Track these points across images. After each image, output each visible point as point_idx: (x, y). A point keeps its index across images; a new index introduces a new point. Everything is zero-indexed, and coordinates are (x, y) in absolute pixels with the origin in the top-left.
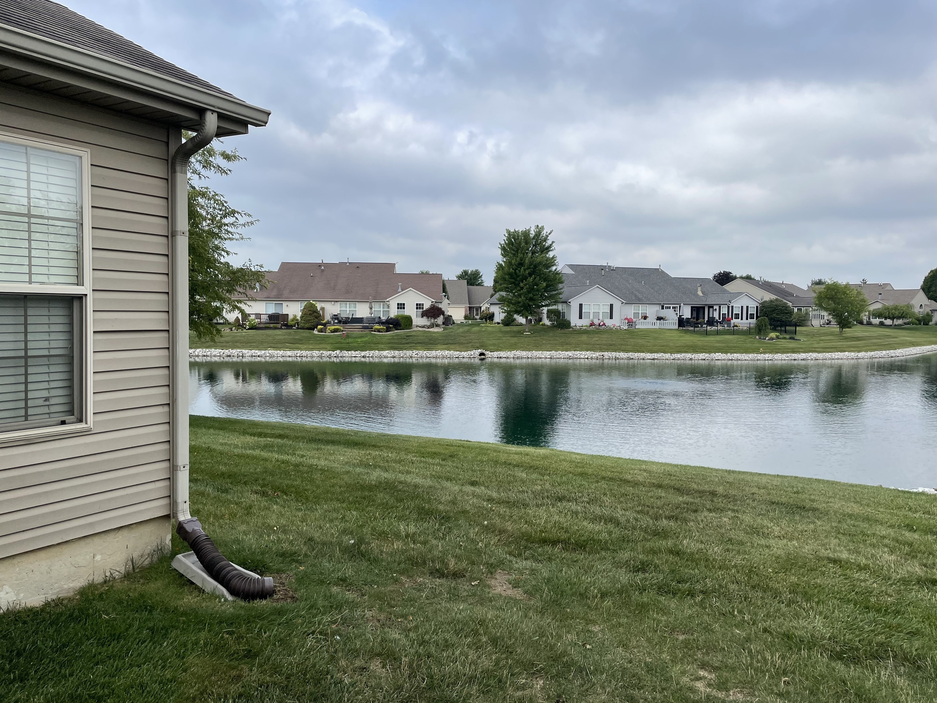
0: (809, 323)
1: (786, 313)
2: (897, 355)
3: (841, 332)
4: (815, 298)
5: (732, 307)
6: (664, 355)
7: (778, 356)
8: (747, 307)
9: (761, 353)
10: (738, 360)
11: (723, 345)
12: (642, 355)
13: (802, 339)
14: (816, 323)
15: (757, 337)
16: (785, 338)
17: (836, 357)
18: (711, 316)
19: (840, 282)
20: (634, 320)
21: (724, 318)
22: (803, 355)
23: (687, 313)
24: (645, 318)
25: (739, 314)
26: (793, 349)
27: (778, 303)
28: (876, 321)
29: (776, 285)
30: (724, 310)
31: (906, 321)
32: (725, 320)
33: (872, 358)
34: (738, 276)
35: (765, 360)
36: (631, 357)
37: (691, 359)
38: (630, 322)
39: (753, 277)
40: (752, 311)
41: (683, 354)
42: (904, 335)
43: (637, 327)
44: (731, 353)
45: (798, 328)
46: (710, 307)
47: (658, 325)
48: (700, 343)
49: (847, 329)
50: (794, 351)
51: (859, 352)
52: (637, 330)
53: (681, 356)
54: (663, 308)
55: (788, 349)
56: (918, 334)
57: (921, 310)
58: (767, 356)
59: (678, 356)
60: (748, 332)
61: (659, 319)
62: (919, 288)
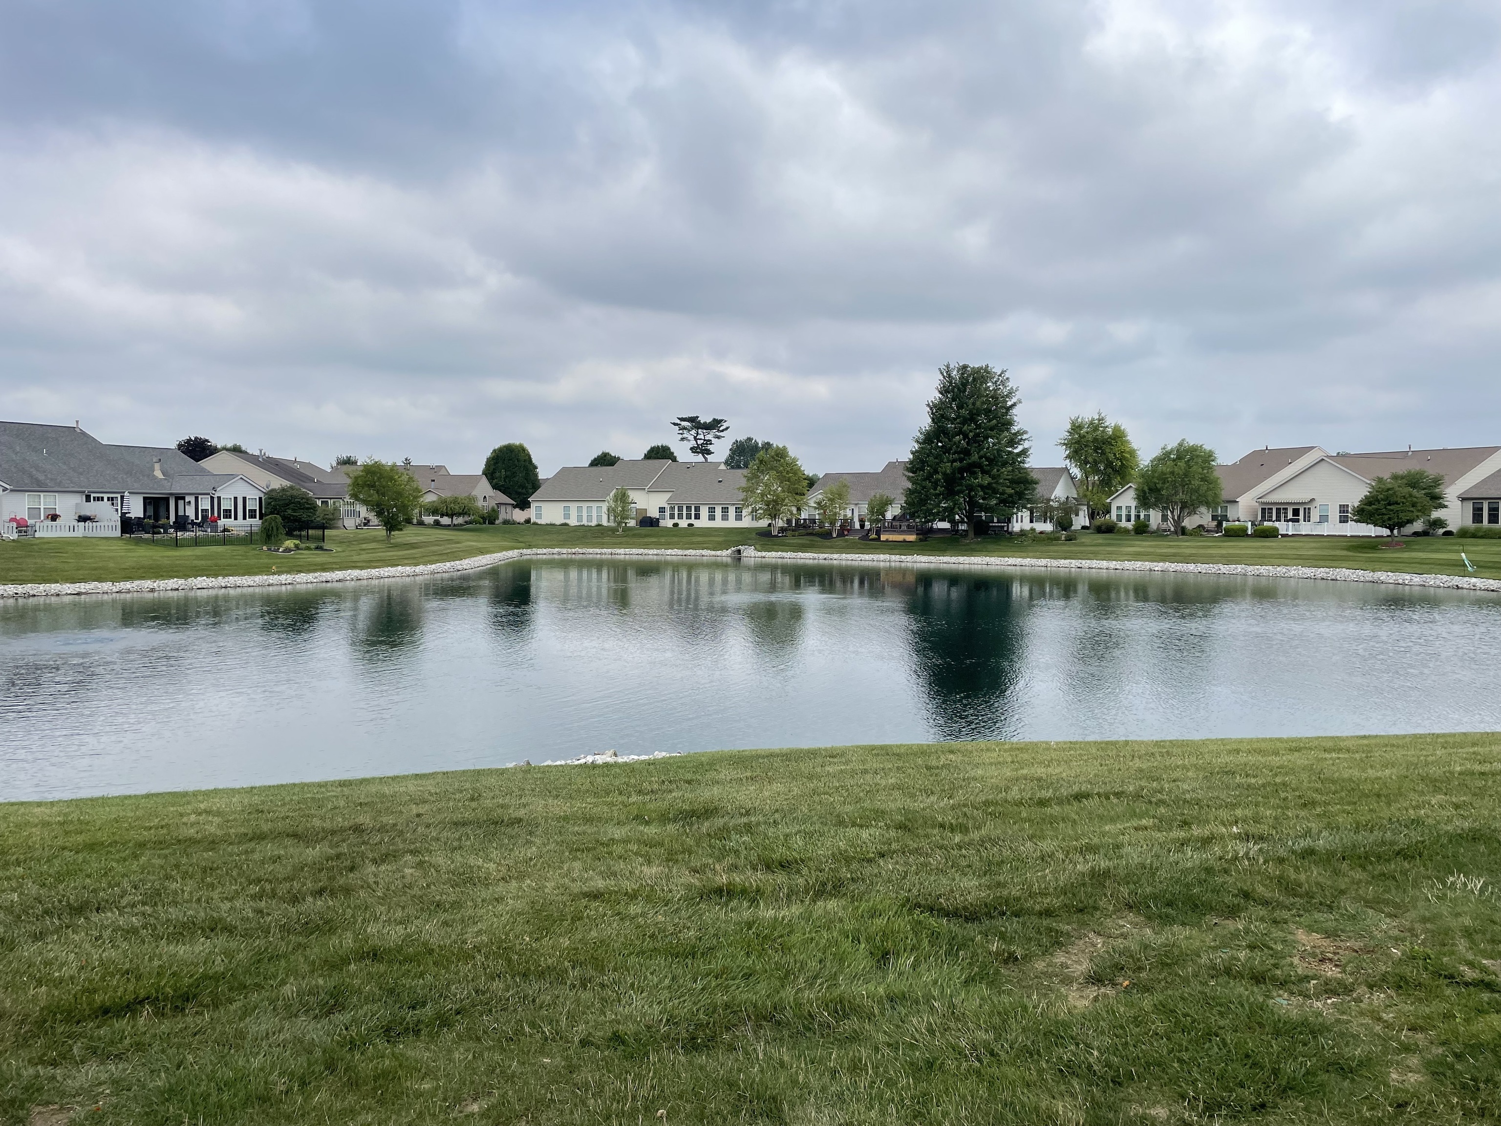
0: (340, 524)
1: (308, 509)
2: (465, 567)
3: (388, 536)
4: (349, 485)
5: (219, 498)
6: (99, 585)
7: (302, 577)
8: (244, 499)
9: (274, 574)
10: (236, 587)
11: (209, 562)
12: (54, 587)
13: (335, 548)
14: (350, 523)
15: (265, 548)
16: (308, 548)
17: (386, 574)
18: (181, 513)
19: (384, 462)
20: (30, 522)
21: (205, 518)
22: (339, 574)
23: (136, 509)
24: (54, 518)
25: (230, 510)
26: (322, 564)
27: (295, 493)
28: (429, 519)
29: (286, 463)
30: (205, 504)
31: (467, 518)
32: (207, 520)
33: (433, 573)
34: (219, 446)
35: (282, 584)
36: (31, 593)
37: (152, 590)
38: (22, 526)
39: (243, 449)
40: (253, 505)
41: (137, 583)
42: (468, 539)
43: (37, 535)
44: (224, 576)
45: (327, 532)
46: (179, 498)
47: (81, 530)
48: (166, 562)
49: (397, 532)
50: (324, 568)
51: (416, 565)
52: (38, 541)
53: (133, 585)
54: (88, 499)
55: (315, 565)
56: (484, 536)
57: (485, 504)
58: (284, 578)
59: (128, 585)
60: (249, 540)
61: (83, 519)
62: (481, 473)
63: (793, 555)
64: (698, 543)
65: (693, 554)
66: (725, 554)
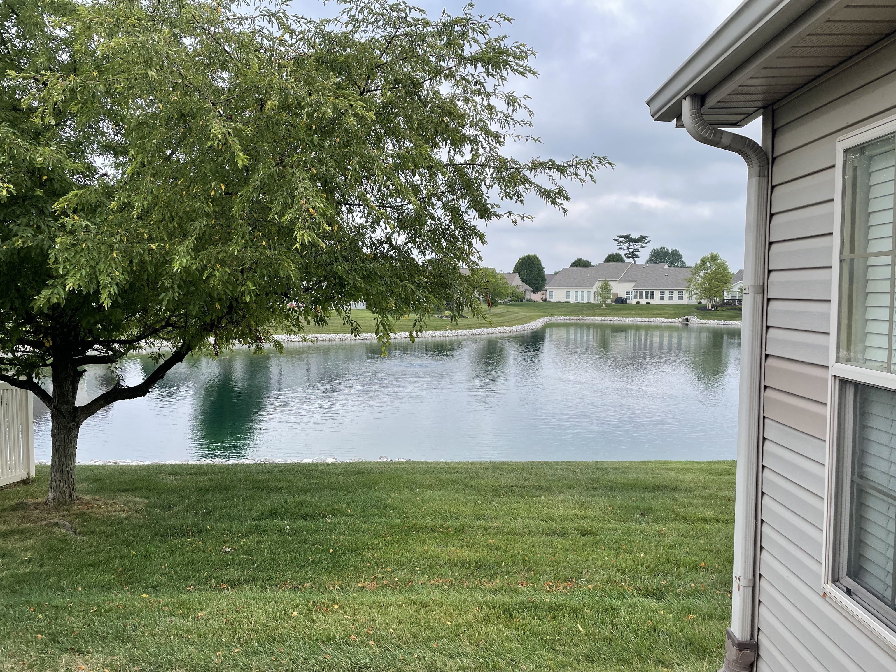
15: (436, 316)
49: (493, 308)
58: (453, 332)
62: (513, 271)
63: (726, 322)
64: (657, 314)
65: (655, 321)
66: (678, 321)
